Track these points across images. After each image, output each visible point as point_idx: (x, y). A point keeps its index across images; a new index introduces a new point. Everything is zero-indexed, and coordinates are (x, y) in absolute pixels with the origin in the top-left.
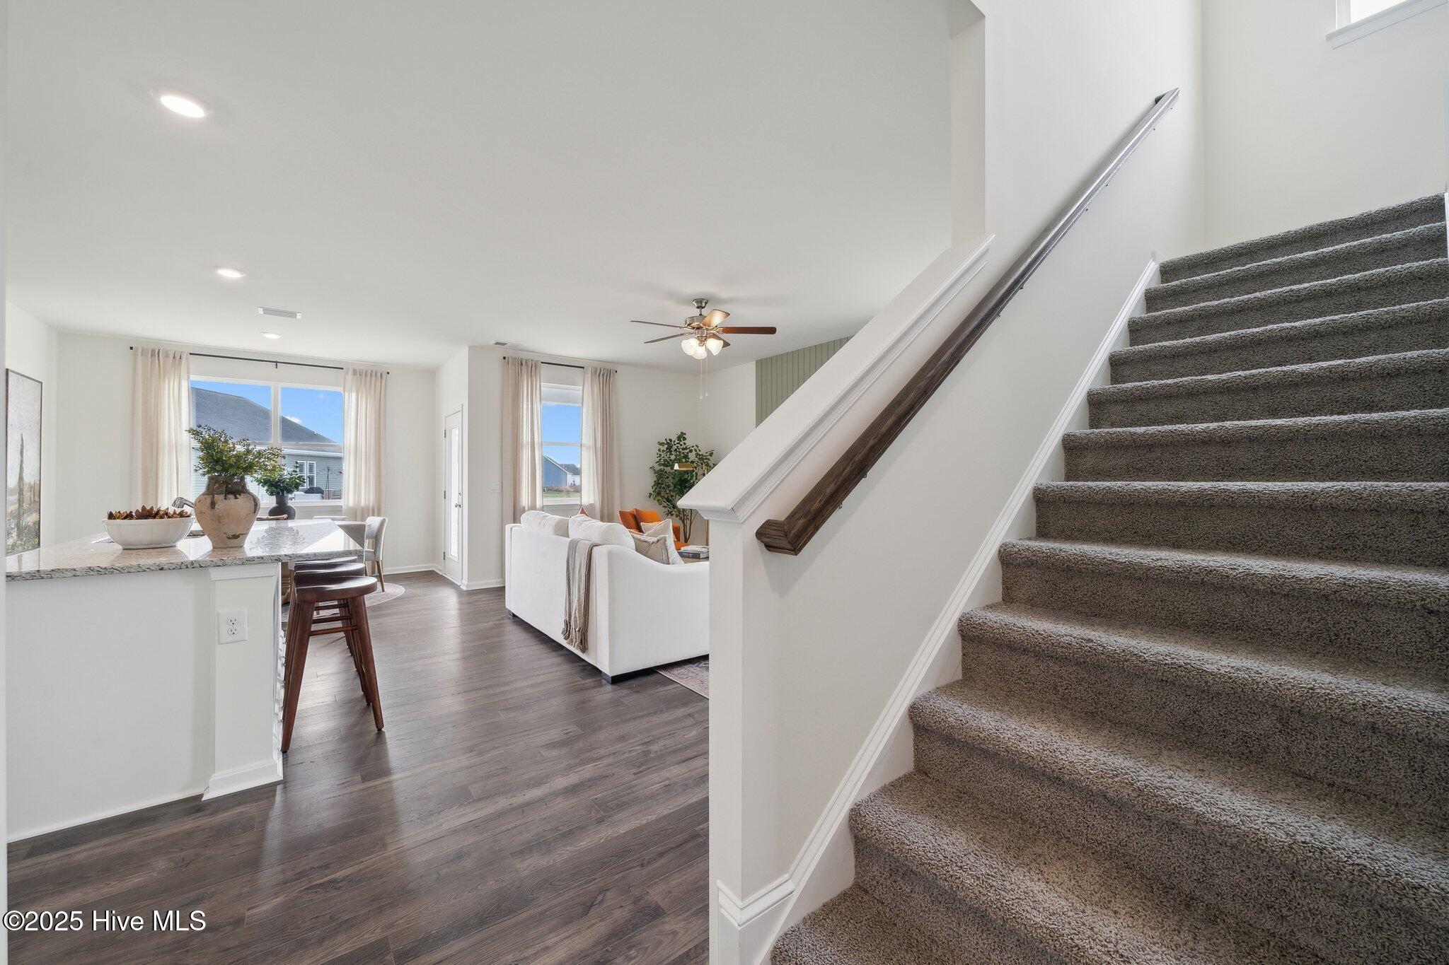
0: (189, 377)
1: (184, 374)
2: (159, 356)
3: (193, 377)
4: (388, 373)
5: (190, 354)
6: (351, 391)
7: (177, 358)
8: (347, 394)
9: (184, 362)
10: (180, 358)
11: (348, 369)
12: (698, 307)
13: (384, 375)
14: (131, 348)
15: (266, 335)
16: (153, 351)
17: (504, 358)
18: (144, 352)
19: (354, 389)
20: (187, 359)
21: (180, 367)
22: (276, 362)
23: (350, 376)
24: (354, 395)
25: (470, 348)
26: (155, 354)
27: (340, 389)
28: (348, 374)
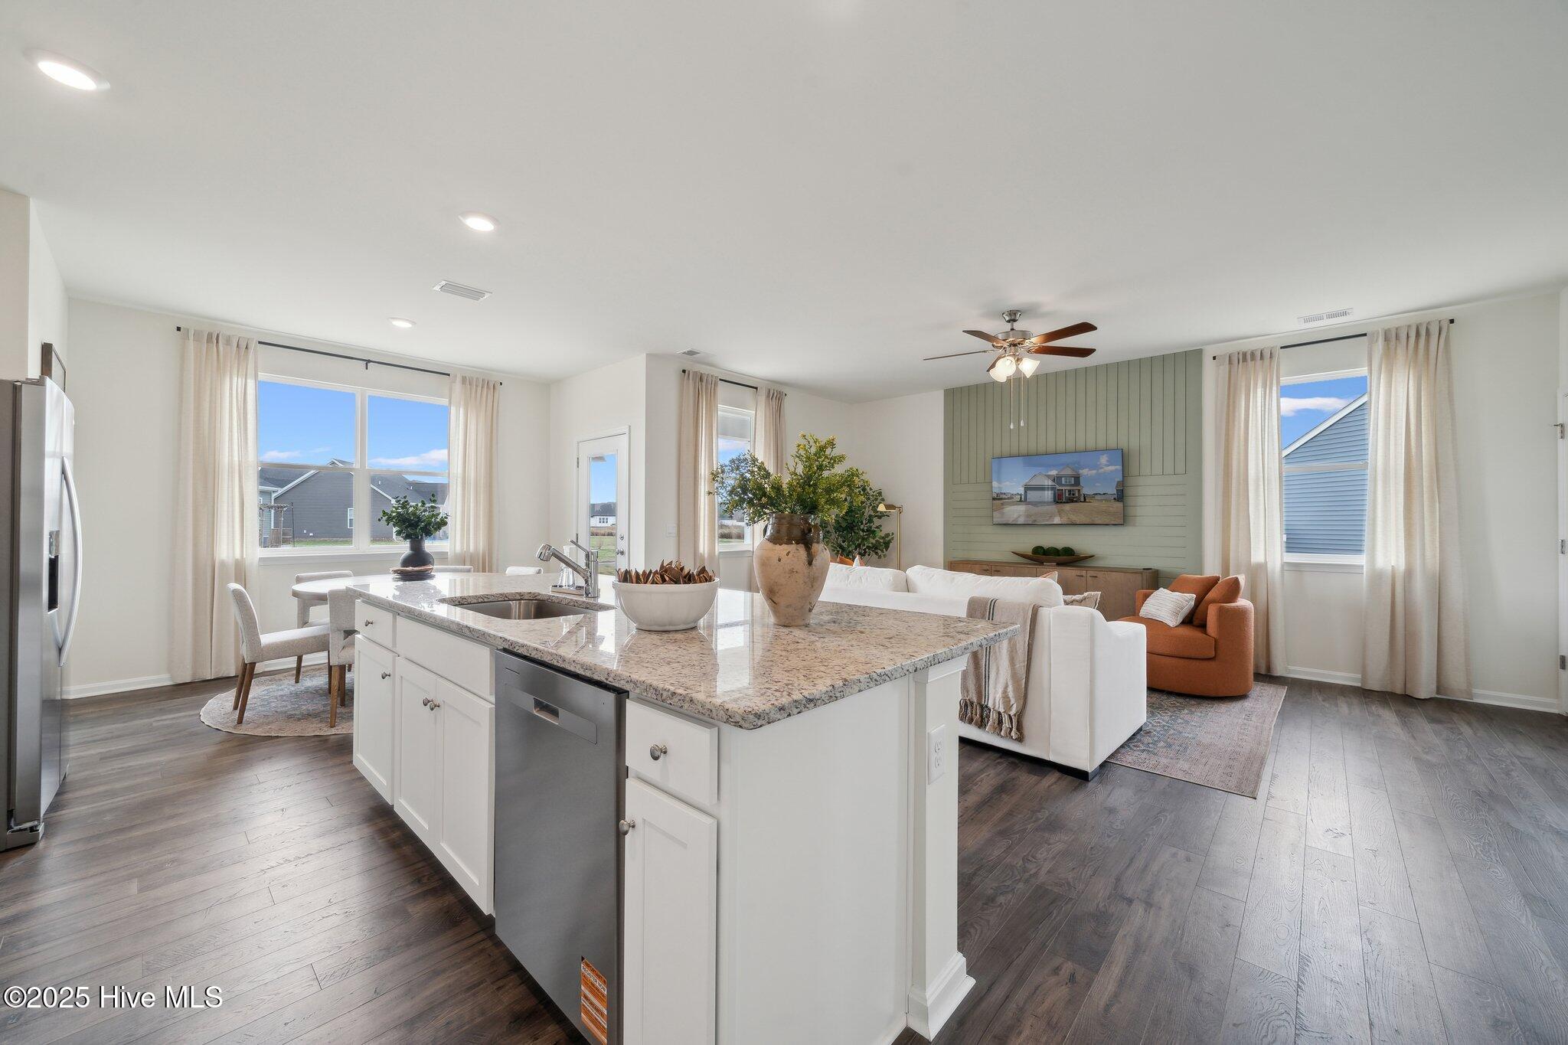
0: (256, 376)
1: (251, 371)
2: (217, 342)
3: (263, 376)
4: (501, 384)
5: (260, 343)
6: (459, 405)
7: (243, 348)
9: (251, 351)
10: (247, 348)
11: (455, 376)
12: (1009, 321)
13: (498, 386)
14: (179, 329)
15: (395, 322)
16: (210, 335)
17: (684, 371)
18: (198, 335)
19: (462, 403)
20: (255, 349)
21: (248, 360)
22: (369, 361)
23: (458, 386)
24: (461, 410)
25: (647, 354)
26: (213, 338)
27: (446, 402)
28: (455, 382)
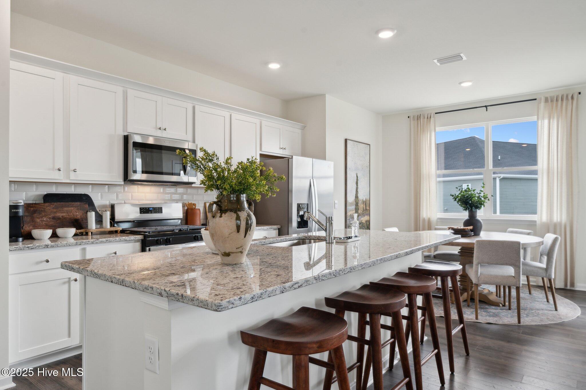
0: (435, 130)
4: (579, 93)
5: (436, 113)
6: (543, 118)
7: (429, 118)
8: (540, 121)
9: (432, 119)
11: (541, 99)
13: (575, 96)
14: (409, 117)
15: (463, 85)
18: (414, 118)
19: (546, 115)
20: (434, 117)
22: (486, 106)
23: (542, 104)
24: (546, 121)
26: (419, 117)
27: (535, 118)
28: (541, 103)
